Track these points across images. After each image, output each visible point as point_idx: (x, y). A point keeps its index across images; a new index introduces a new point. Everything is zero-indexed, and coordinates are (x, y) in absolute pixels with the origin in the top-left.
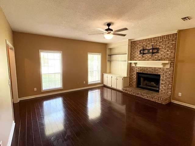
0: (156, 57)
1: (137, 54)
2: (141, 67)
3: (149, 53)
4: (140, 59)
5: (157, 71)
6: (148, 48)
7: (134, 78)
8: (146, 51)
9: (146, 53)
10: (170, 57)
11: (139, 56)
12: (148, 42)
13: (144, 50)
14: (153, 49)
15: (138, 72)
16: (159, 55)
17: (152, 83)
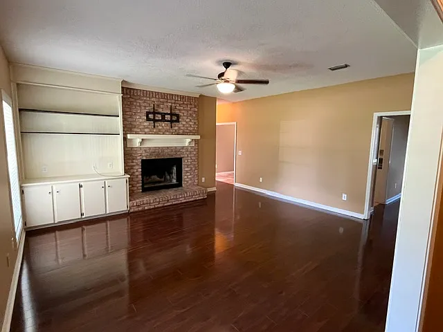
0: (176, 128)
1: (141, 119)
2: (150, 148)
3: (163, 120)
4: (146, 130)
5: (178, 153)
6: (160, 110)
7: (137, 173)
8: (159, 117)
9: (158, 121)
10: (194, 130)
11: (145, 124)
12: (162, 100)
13: (154, 113)
14: (171, 114)
15: (144, 158)
16: (180, 125)
17: (153, 177)
